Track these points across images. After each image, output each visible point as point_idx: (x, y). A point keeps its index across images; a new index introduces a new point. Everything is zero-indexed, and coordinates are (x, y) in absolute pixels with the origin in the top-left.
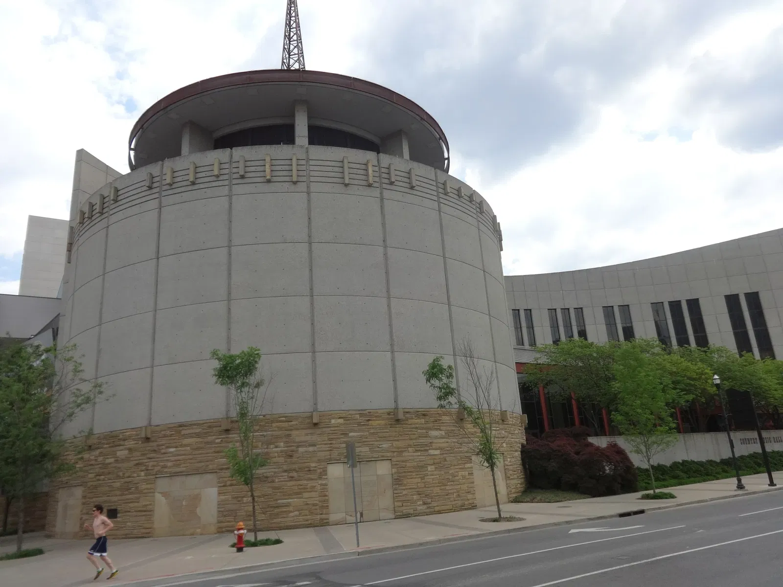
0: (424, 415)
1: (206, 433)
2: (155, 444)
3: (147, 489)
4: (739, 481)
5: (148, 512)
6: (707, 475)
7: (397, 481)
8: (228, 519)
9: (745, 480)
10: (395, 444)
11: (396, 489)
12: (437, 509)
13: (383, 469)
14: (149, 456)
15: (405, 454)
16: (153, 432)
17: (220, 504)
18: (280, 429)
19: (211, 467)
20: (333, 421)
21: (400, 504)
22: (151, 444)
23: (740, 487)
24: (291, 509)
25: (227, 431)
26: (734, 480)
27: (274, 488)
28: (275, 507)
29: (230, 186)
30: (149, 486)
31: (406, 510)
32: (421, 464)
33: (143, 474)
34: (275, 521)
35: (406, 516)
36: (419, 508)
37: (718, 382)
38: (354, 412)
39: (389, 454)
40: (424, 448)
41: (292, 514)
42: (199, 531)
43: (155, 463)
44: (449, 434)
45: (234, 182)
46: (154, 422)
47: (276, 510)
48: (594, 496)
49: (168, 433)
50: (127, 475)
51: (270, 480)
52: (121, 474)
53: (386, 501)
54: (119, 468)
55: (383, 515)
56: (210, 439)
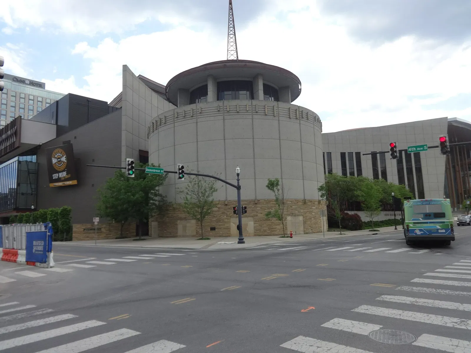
0: (311, 202)
1: (249, 204)
2: (230, 206)
3: (228, 221)
4: (396, 227)
5: (229, 228)
6: (379, 226)
7: (305, 222)
8: (258, 232)
9: (397, 227)
10: (304, 211)
11: (305, 225)
12: (314, 232)
13: (301, 218)
14: (227, 210)
15: (307, 214)
16: (228, 202)
17: (254, 227)
18: (273, 204)
19: (251, 215)
20: (288, 202)
21: (305, 229)
22: (228, 206)
23: (396, 229)
24: (277, 229)
25: (256, 204)
26: (394, 227)
27: (272, 223)
28: (272, 229)
29: (252, 115)
30: (228, 220)
31: (307, 231)
32: (310, 217)
33: (225, 216)
34: (272, 233)
35: (307, 233)
36: (310, 231)
37: (393, 195)
38: (293, 200)
39: (303, 214)
40: (311, 212)
41: (277, 231)
42: (248, 235)
43: (230, 213)
44: (316, 208)
45: (254, 114)
46: (228, 199)
47: (273, 230)
48: (352, 230)
49: (235, 203)
50: (218, 216)
51: (270, 220)
52: (216, 216)
53: (302, 228)
54: (215, 214)
55: (301, 232)
56: (251, 206)
